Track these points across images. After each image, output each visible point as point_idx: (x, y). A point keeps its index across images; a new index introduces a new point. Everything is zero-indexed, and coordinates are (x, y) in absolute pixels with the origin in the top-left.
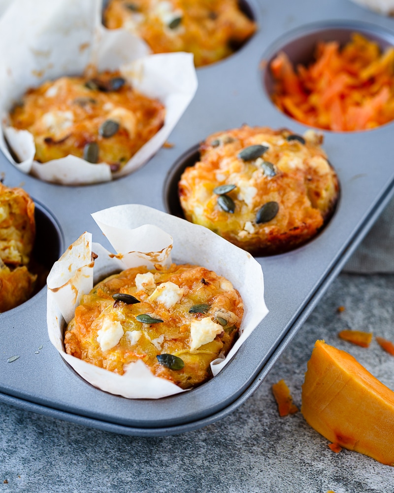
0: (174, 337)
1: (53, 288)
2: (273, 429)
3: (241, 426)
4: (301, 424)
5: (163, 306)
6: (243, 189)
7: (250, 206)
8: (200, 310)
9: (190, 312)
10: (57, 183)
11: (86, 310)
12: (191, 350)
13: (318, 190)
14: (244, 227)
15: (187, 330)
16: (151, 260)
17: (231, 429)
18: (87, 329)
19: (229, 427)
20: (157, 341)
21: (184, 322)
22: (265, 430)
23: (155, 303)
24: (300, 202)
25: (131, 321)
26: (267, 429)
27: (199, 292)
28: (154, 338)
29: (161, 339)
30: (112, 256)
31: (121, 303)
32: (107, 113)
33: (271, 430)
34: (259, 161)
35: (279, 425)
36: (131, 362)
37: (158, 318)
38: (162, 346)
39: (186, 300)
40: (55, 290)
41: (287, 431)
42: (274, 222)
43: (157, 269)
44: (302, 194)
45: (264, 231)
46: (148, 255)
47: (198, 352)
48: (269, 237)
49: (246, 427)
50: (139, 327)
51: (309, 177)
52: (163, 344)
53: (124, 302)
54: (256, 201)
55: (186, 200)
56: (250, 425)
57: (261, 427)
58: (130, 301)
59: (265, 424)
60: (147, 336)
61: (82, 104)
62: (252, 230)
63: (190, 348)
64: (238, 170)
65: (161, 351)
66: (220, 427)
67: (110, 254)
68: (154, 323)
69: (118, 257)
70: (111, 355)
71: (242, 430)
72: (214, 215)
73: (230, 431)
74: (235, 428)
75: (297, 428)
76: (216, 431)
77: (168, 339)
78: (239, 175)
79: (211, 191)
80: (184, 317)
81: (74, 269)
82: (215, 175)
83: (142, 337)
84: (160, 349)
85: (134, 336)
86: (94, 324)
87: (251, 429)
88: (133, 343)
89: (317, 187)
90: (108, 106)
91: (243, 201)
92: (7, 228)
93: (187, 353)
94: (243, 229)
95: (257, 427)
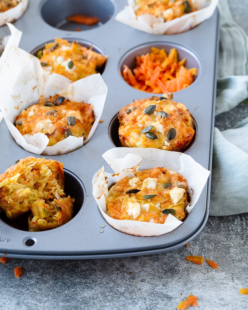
0: (164, 201)
1: (98, 197)
2: (151, 307)
3: (134, 305)
4: (166, 304)
5: (151, 189)
6: (156, 127)
7: (163, 134)
8: (169, 185)
9: (165, 188)
10: (59, 154)
11: (113, 204)
12: (175, 204)
13: (186, 118)
14: (164, 144)
15: (168, 196)
16: (133, 171)
17: (129, 307)
18: (119, 212)
19: (128, 306)
20: (158, 205)
21: (165, 193)
22: (147, 307)
23: (146, 189)
24: (182, 126)
25: (141, 201)
26: (148, 307)
27: (163, 178)
28: (155, 204)
29: (159, 204)
30: (114, 176)
31: (132, 194)
32: (65, 114)
33: (151, 308)
34: (155, 113)
35: (155, 305)
36: (150, 219)
37: (154, 194)
38: (160, 207)
39: (159, 184)
40: (99, 198)
41: (159, 308)
42: (176, 137)
43: (135, 175)
44: (181, 121)
45: (174, 143)
46: (132, 169)
47: (178, 204)
48: (178, 145)
49: (137, 306)
50: (147, 202)
51: (181, 113)
52: (160, 206)
53: (133, 193)
54: (165, 131)
55: (128, 142)
56: (139, 305)
57: (145, 306)
58: (135, 191)
59: (147, 304)
60: (152, 204)
61: (52, 114)
62: (168, 144)
63: (173, 203)
64: (148, 120)
65: (161, 209)
66: (124, 306)
67: (112, 175)
68: (152, 198)
69: (118, 175)
70: (140, 219)
71: (135, 307)
72: (148, 143)
73: (129, 308)
74: (131, 307)
75: (164, 306)
76: (122, 308)
77: (162, 203)
78: (149, 121)
79: (139, 133)
80: (163, 191)
81: (100, 186)
82: (137, 125)
83: (150, 206)
84: (160, 209)
85: (147, 206)
86: (122, 209)
87: (140, 307)
88: (147, 210)
89: (185, 117)
90: (64, 111)
91: (159, 132)
92: (52, 180)
93: (173, 207)
94: (164, 145)
95: (143, 306)
